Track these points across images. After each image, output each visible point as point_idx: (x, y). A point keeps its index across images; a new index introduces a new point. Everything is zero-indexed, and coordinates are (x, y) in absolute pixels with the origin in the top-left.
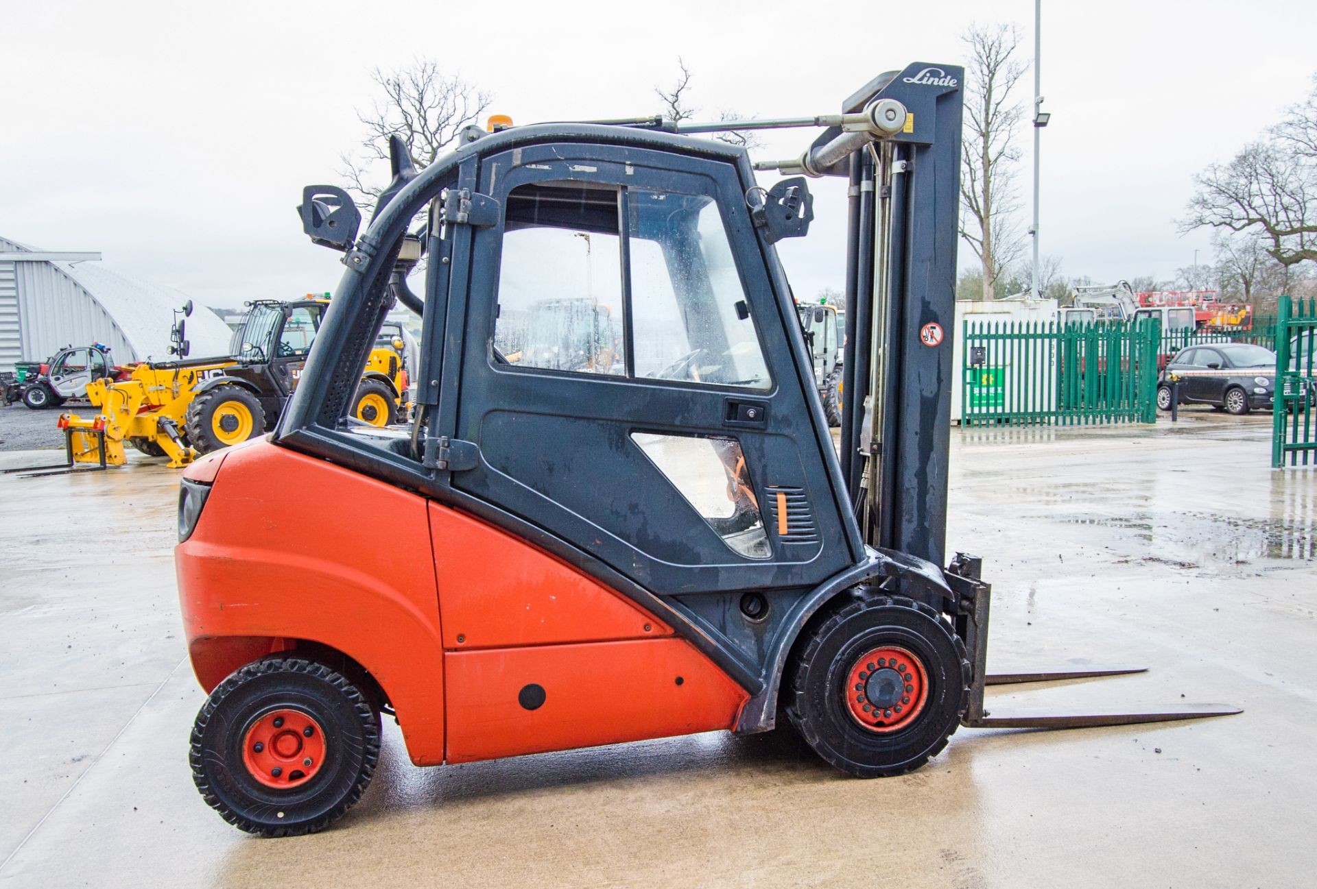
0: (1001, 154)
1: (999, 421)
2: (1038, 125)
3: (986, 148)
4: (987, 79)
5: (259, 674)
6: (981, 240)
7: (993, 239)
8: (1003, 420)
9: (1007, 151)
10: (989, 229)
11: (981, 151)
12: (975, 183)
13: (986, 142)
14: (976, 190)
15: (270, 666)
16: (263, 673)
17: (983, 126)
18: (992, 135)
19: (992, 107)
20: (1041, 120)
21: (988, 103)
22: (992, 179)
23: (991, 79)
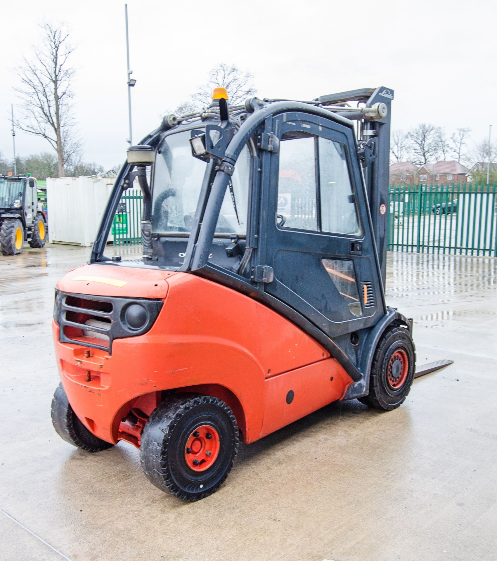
0: (64, 94)
1: (125, 242)
2: (131, 85)
3: (56, 89)
4: (54, 51)
5: (191, 408)
6: (56, 140)
7: (62, 140)
8: (127, 242)
9: (67, 93)
10: (60, 135)
11: (53, 91)
12: (50, 108)
13: (56, 86)
14: (51, 112)
15: (195, 402)
16: (192, 407)
17: (54, 76)
18: (59, 82)
19: (58, 66)
20: (132, 83)
21: (56, 63)
22: (60, 107)
23: (57, 51)
